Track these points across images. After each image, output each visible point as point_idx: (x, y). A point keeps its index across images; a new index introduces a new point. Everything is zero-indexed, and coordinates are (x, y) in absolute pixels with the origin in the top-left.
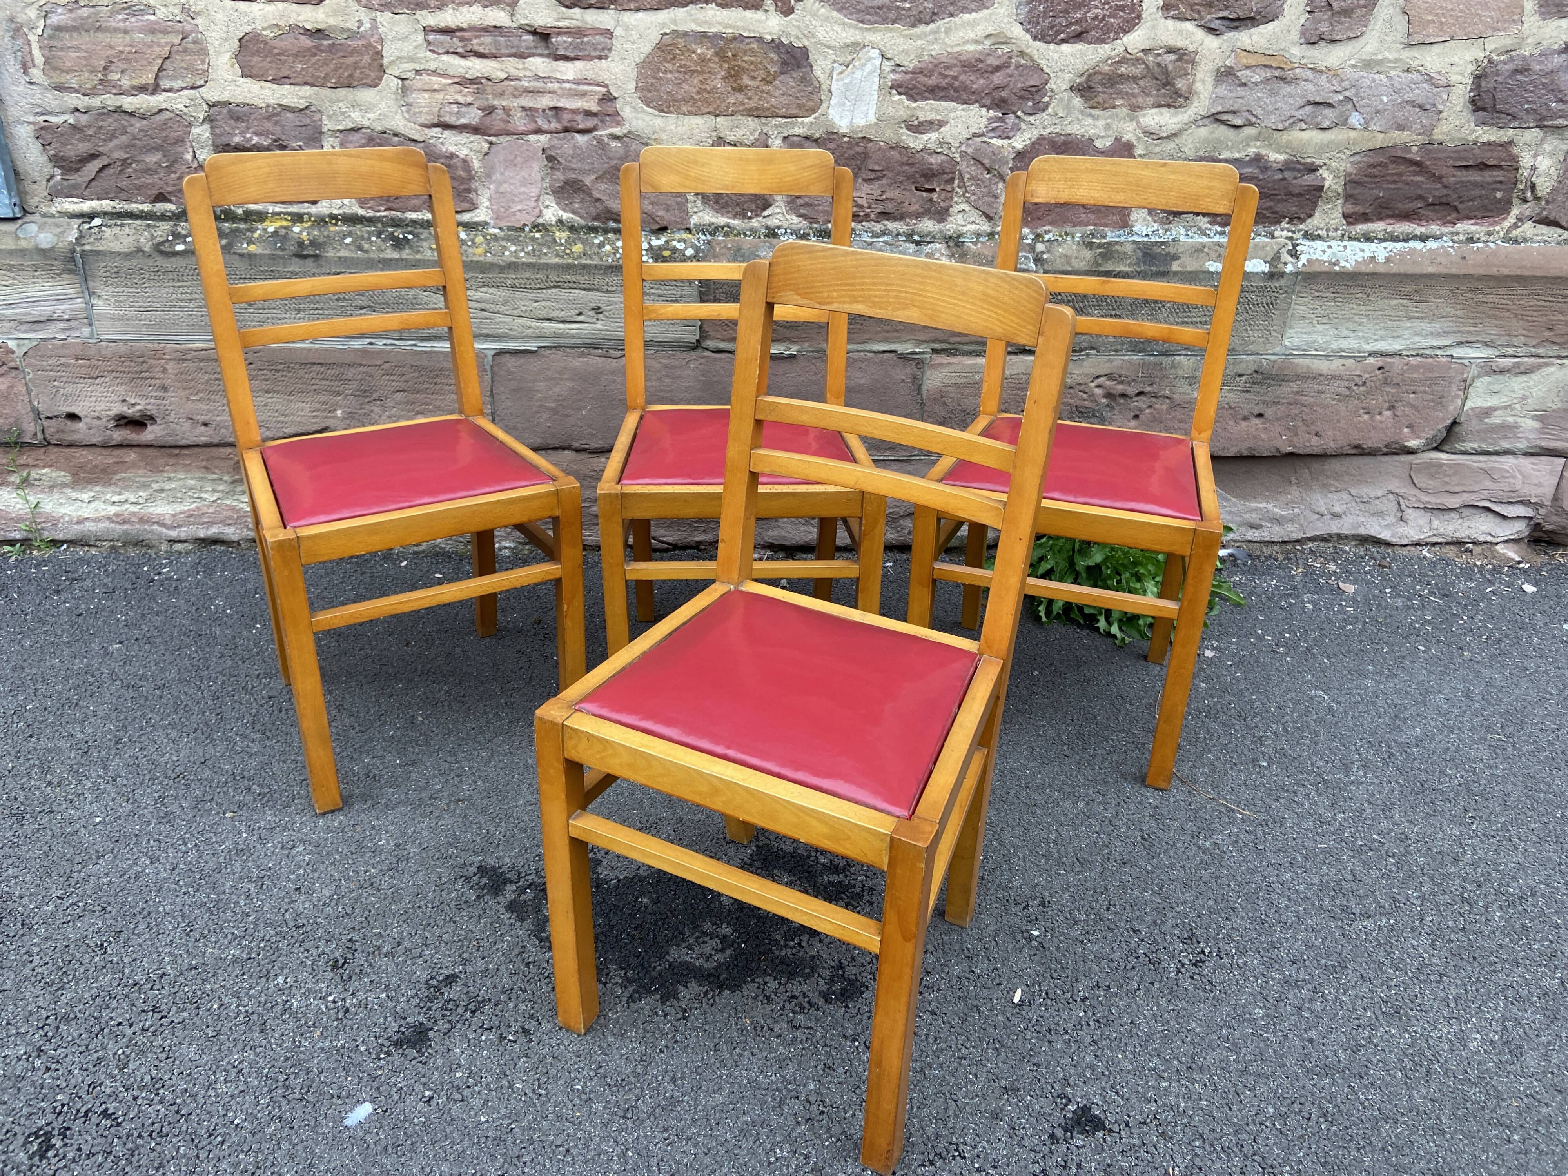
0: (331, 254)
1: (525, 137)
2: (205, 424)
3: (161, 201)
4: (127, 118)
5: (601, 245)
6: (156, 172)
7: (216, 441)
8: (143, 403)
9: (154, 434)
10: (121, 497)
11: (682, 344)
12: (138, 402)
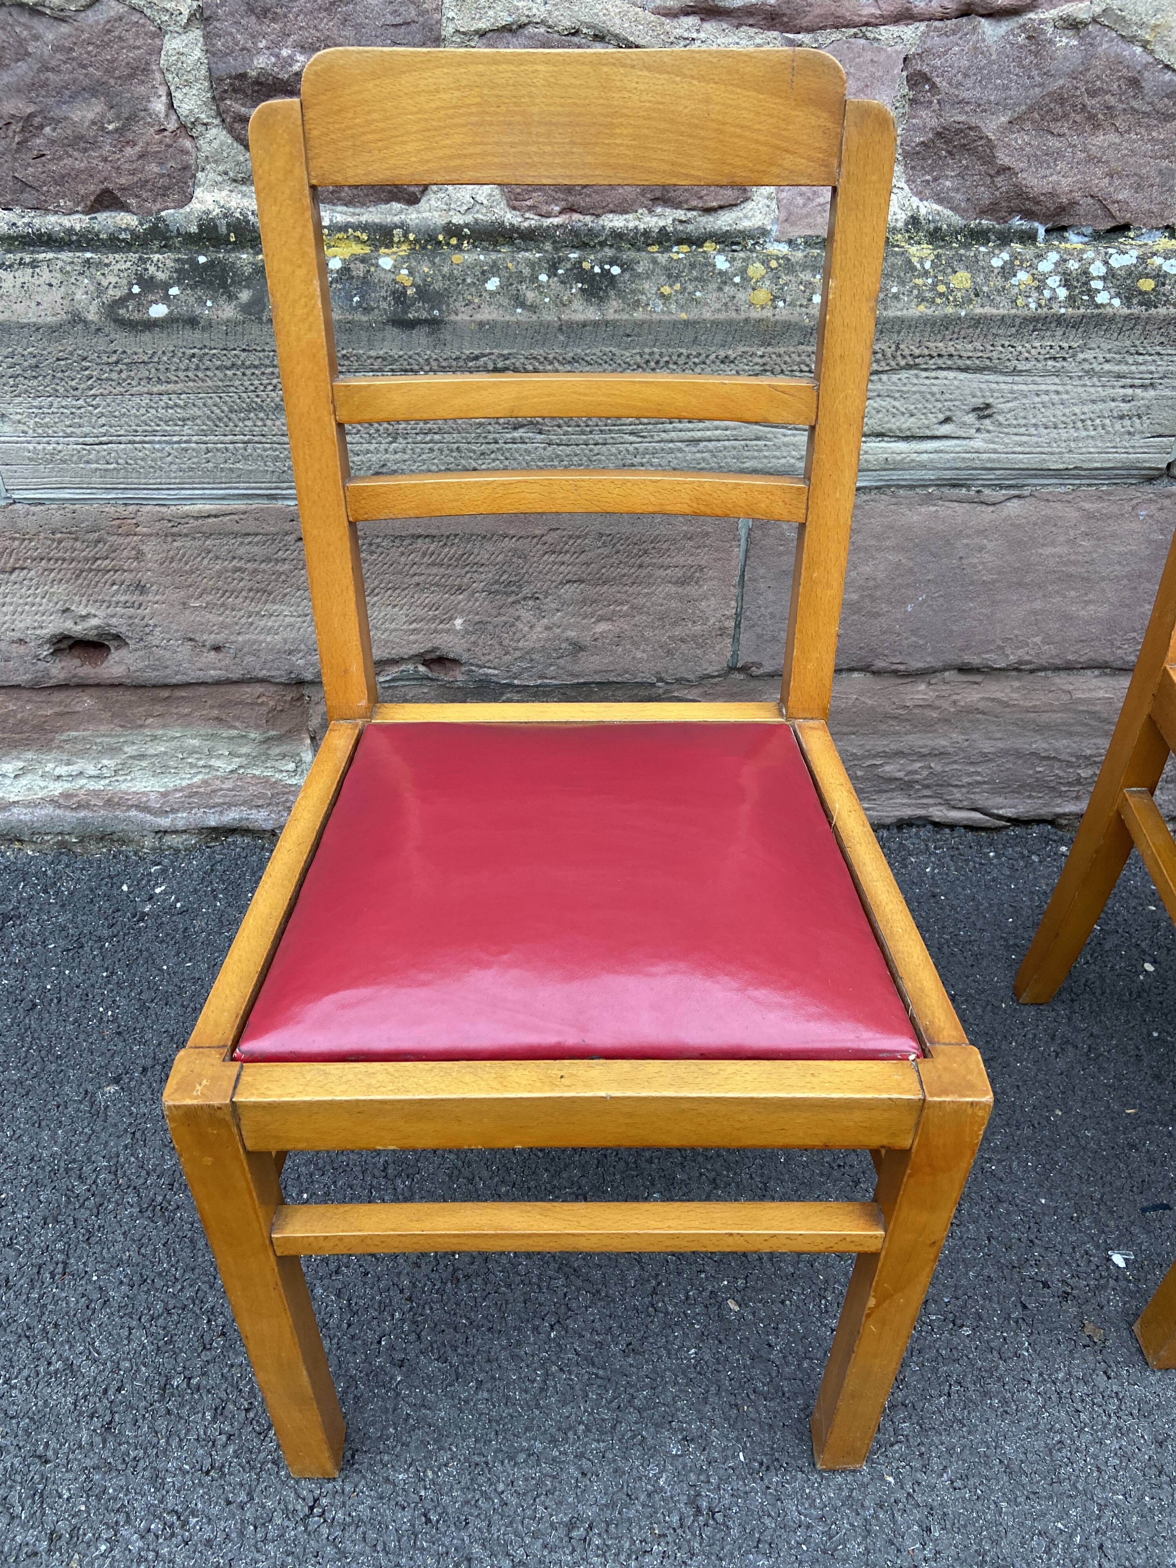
0: (463, 317)
1: (871, 32)
2: (217, 649)
3: (107, 208)
4: (24, 19)
5: (1008, 272)
6: (94, 144)
7: (234, 676)
8: (101, 613)
9: (124, 667)
10: (71, 767)
11: (1136, 472)
12: (93, 612)
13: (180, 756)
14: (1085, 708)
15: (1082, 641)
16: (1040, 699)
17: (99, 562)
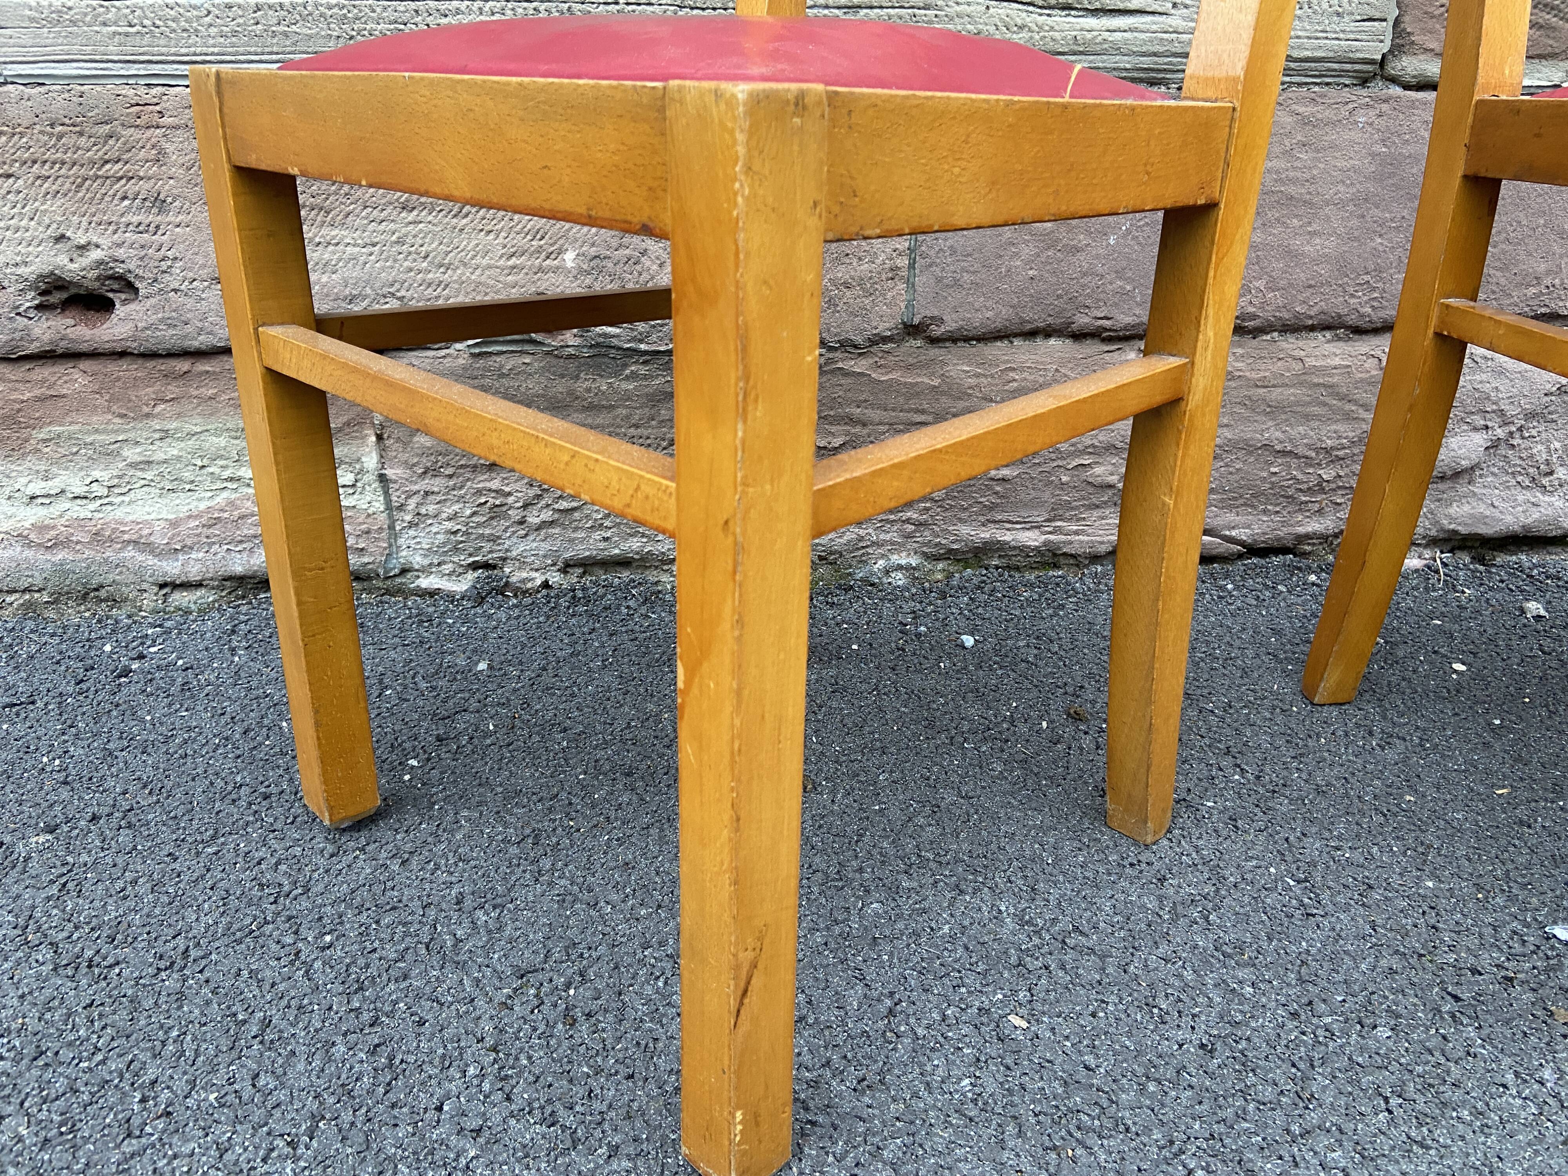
8: (105, 243)
9: (131, 325)
10: (50, 483)
11: (1348, 67)
12: (95, 239)
13: (199, 463)
14: (1321, 381)
15: (1310, 286)
16: (1268, 369)
17: (108, 166)
